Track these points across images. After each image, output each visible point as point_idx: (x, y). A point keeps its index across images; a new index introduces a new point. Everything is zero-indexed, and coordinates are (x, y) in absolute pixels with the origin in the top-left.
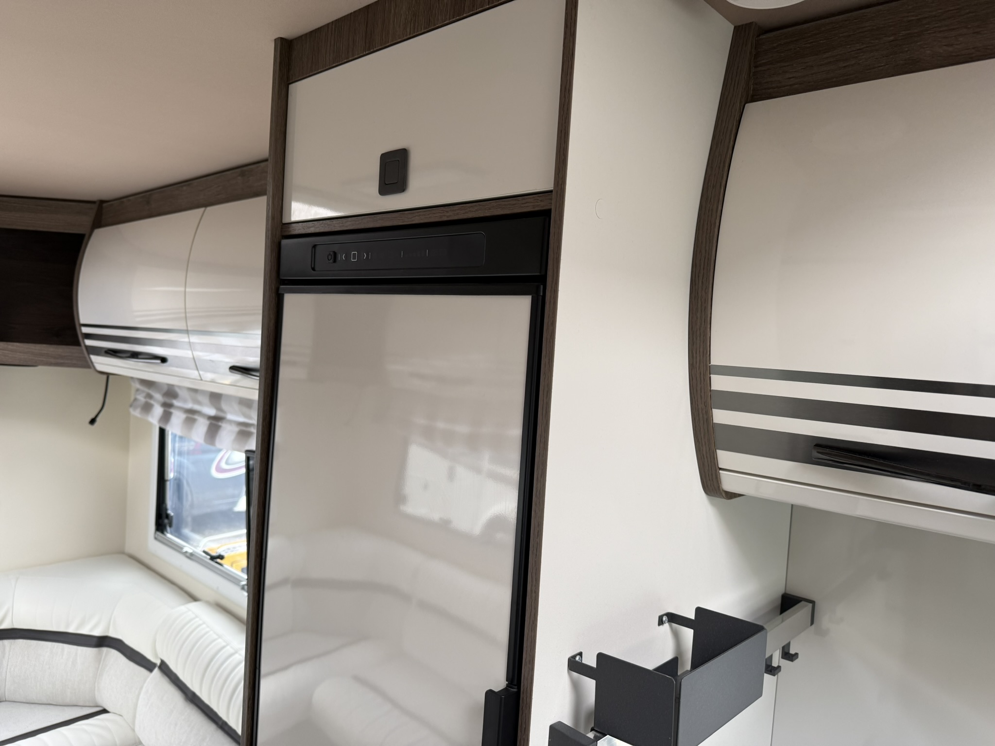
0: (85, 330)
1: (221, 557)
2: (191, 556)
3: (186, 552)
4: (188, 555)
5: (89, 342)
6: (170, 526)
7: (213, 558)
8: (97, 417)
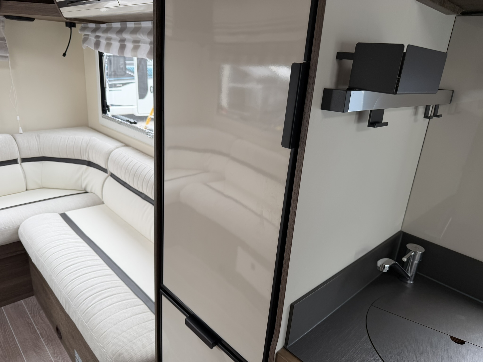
1: (135, 123)
6: (109, 111)
7: (131, 123)
8: (66, 52)
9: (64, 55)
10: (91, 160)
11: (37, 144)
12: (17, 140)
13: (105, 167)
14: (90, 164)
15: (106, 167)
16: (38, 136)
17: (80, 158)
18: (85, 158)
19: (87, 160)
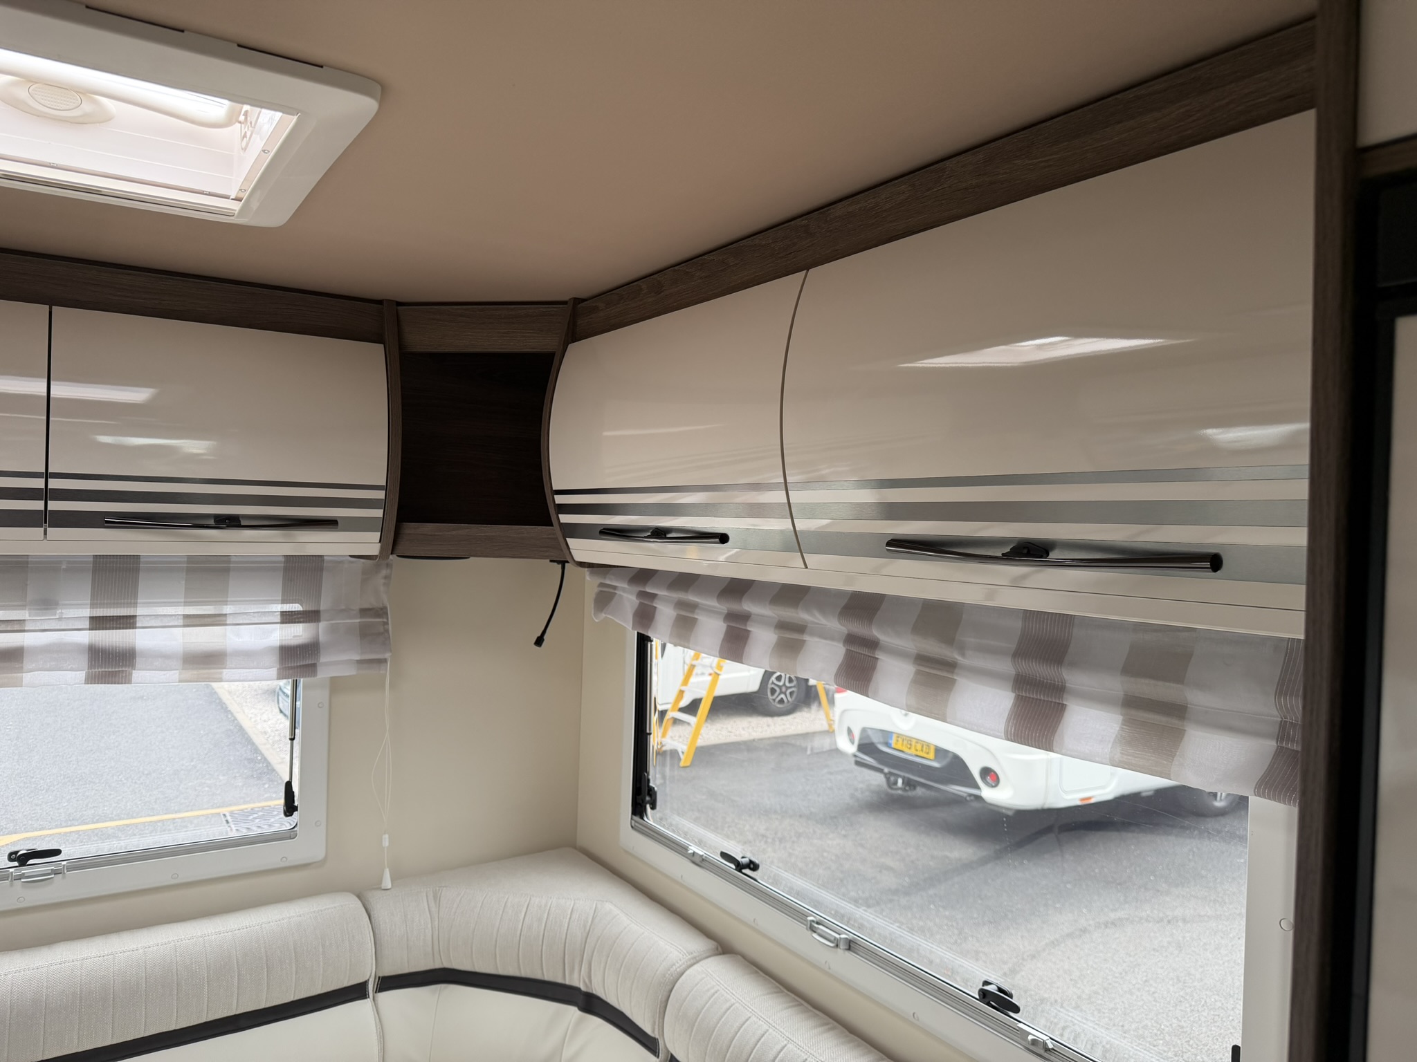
0: (560, 499)
1: (753, 866)
2: (700, 862)
3: (694, 854)
4: (697, 860)
5: (565, 518)
6: (653, 807)
7: (740, 867)
8: (544, 632)
9: (539, 641)
10: (598, 991)
11: (430, 926)
12: (374, 914)
13: (653, 1031)
14: (591, 1004)
15: (656, 1032)
16: (437, 898)
17: (560, 980)
18: (576, 980)
19: (583, 988)
